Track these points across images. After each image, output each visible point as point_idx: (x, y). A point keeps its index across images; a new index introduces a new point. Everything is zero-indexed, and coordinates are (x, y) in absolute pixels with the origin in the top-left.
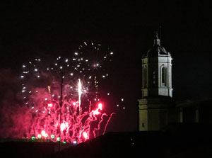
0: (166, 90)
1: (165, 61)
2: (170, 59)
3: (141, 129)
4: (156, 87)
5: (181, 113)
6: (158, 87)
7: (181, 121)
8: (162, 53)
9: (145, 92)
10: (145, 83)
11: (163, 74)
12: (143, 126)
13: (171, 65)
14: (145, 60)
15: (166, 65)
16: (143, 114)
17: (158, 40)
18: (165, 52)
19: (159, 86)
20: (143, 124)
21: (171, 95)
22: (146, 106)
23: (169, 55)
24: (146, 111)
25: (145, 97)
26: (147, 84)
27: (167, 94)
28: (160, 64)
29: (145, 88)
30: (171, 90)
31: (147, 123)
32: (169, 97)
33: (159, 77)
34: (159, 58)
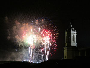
0: (74, 44)
1: (74, 33)
2: (76, 32)
3: (65, 59)
5: (80, 53)
6: (71, 43)
7: (80, 56)
8: (73, 30)
9: (66, 45)
10: (66, 41)
13: (76, 34)
14: (66, 33)
17: (71, 25)
21: (76, 46)
22: (67, 50)
25: (66, 47)
28: (72, 34)
29: (66, 43)
30: (76, 44)
31: (67, 56)
32: (75, 46)
34: (72, 32)
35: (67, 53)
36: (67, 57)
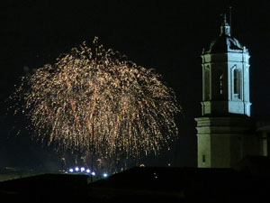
0: (240, 105)
1: (239, 60)
2: (247, 57)
3: (201, 164)
4: (225, 99)
5: (265, 142)
6: (227, 100)
7: (265, 154)
8: (234, 47)
9: (207, 107)
10: (207, 93)
11: (235, 80)
12: (204, 161)
13: (247, 65)
14: (207, 57)
15: (240, 66)
17: (228, 27)
18: (239, 46)
19: (229, 98)
20: (204, 157)
21: (248, 113)
22: (208, 130)
23: (245, 50)
24: (208, 136)
25: (206, 115)
26: (210, 95)
27: (241, 111)
28: (230, 65)
29: (206, 100)
30: (248, 105)
31: (208, 153)
32: (245, 115)
33: (229, 84)
34: (229, 54)
35: (209, 143)
36: (208, 159)
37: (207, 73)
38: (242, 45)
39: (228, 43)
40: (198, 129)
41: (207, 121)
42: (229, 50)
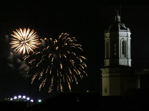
0: (126, 61)
1: (125, 35)
2: (129, 34)
3: (104, 94)
4: (117, 58)
8: (122, 28)
10: (107, 54)
12: (106, 92)
13: (130, 38)
14: (108, 34)
15: (125, 39)
16: (105, 81)
17: (119, 17)
18: (125, 27)
19: (120, 57)
20: (106, 90)
21: (130, 65)
23: (128, 30)
24: (108, 78)
25: (106, 67)
26: (109, 55)
27: (126, 64)
28: (120, 38)
29: (107, 59)
30: (130, 61)
32: (128, 66)
33: (120, 49)
34: (120, 33)
35: (109, 82)
37: (107, 43)
38: (127, 27)
39: (119, 26)
40: (102, 74)
41: (107, 70)
42: (120, 30)
